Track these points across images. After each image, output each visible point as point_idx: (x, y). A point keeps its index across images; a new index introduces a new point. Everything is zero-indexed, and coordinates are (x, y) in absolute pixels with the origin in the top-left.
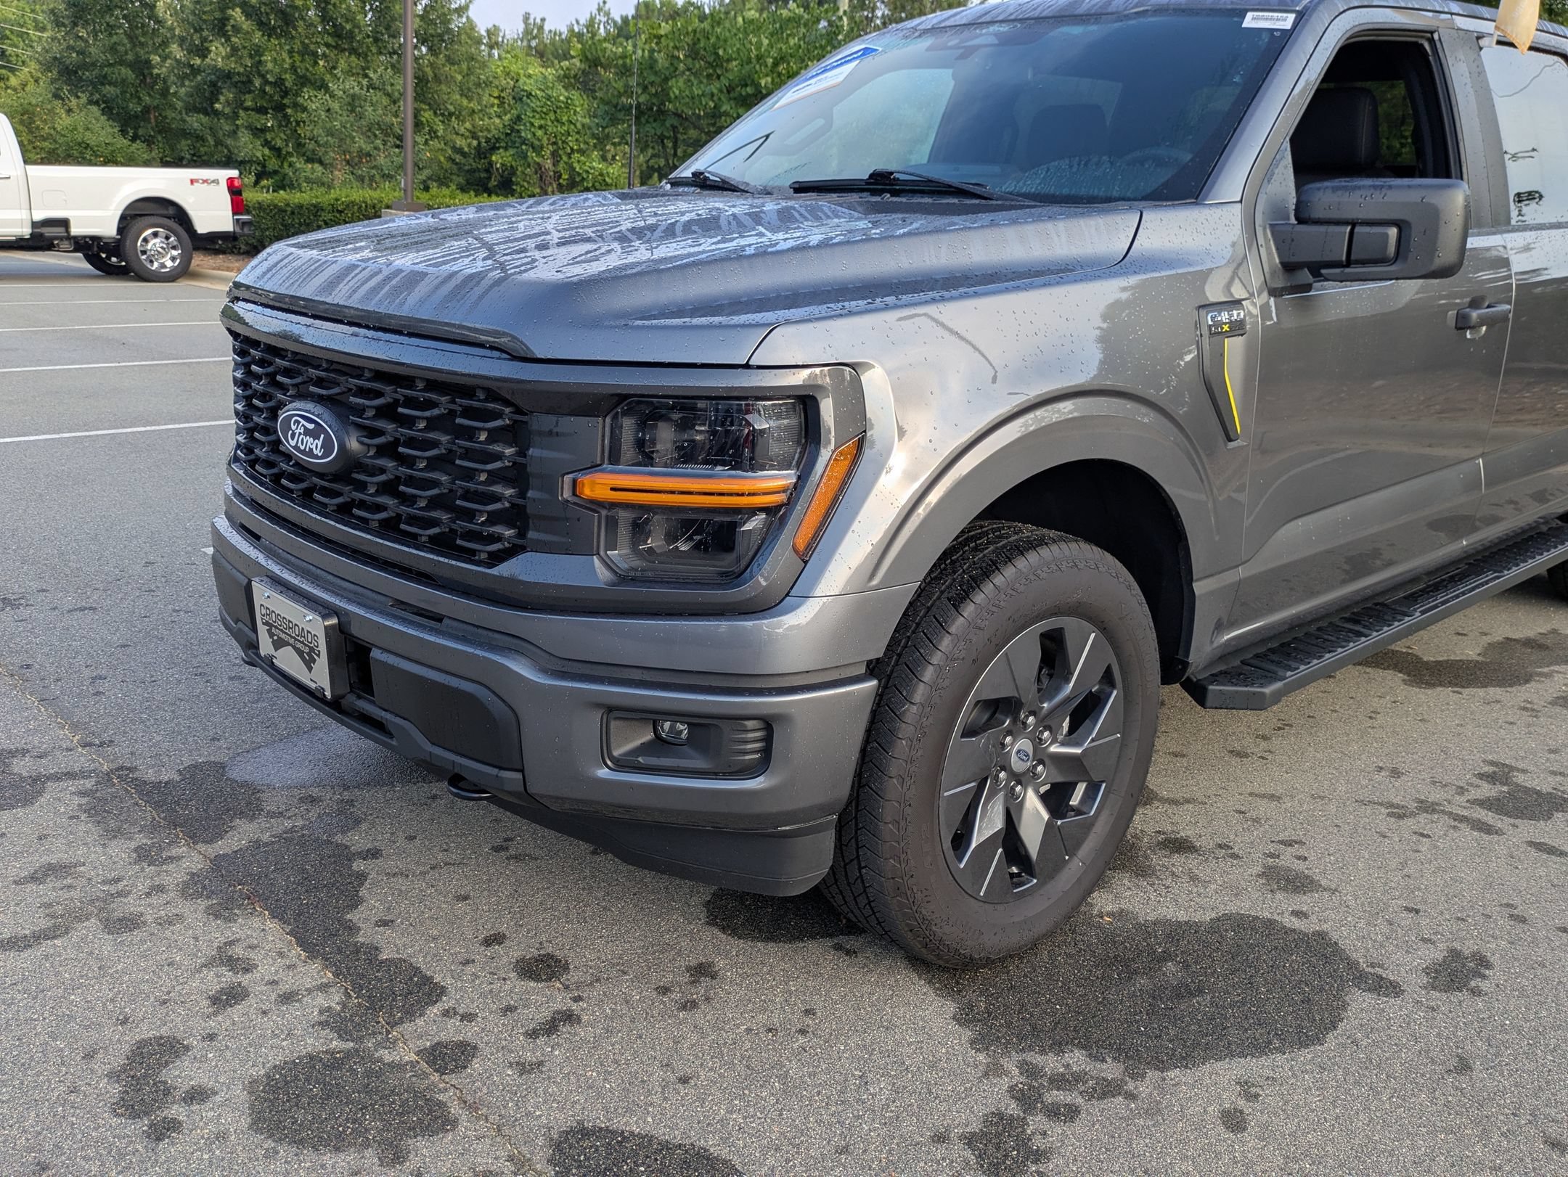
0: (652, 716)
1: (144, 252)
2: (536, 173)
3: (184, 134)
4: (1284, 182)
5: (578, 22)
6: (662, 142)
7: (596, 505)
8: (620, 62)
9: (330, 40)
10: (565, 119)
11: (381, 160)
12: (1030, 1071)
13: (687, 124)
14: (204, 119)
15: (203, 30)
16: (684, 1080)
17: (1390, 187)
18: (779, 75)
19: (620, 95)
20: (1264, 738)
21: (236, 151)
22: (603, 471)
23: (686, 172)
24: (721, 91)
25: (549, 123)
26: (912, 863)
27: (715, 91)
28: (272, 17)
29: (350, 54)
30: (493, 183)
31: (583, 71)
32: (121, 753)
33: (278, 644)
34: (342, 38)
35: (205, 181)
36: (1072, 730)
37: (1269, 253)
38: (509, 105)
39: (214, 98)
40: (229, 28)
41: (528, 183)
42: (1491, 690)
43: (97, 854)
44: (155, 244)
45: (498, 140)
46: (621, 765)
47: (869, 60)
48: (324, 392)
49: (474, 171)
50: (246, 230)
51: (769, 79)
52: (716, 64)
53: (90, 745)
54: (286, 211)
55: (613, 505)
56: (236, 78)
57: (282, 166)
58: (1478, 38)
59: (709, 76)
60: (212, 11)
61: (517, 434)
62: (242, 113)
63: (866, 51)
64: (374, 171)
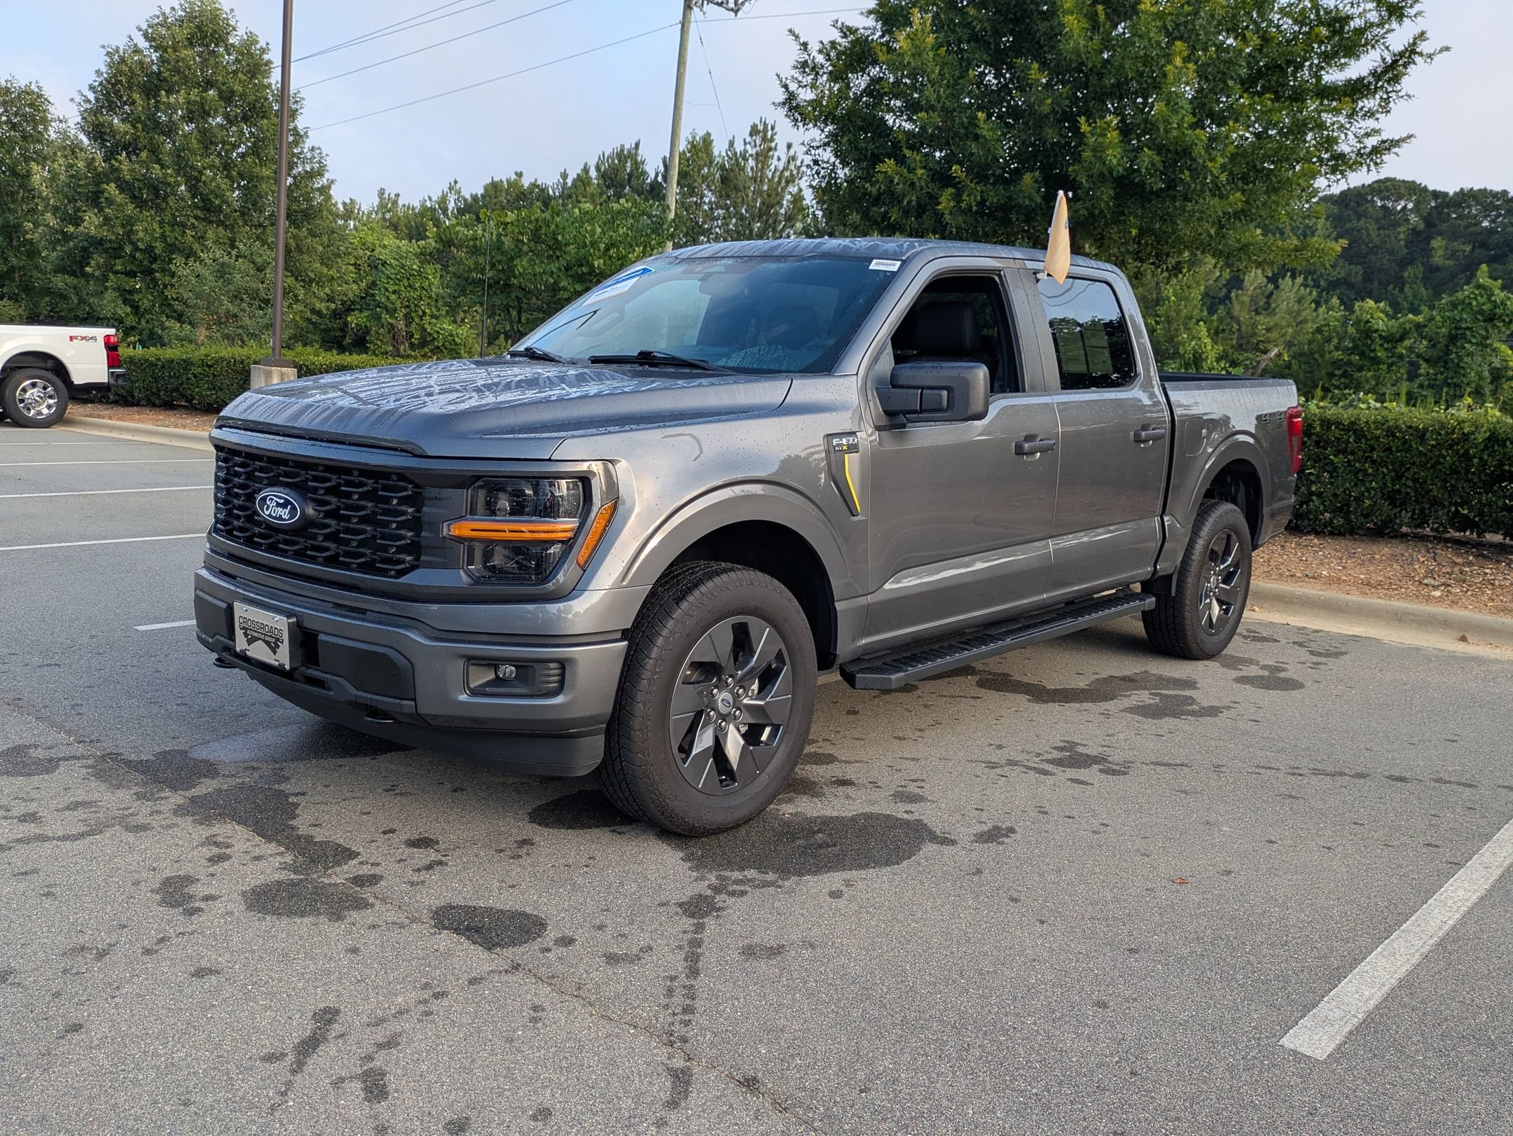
0: (493, 663)
1: (22, 401)
2: (389, 333)
3: (47, 291)
4: (887, 363)
5: (430, 199)
6: (508, 310)
7: (460, 540)
8: (471, 243)
9: (199, 213)
10: (417, 285)
11: (247, 321)
12: (721, 878)
13: (530, 296)
14: (70, 280)
15: (76, 201)
16: (512, 887)
17: (941, 368)
18: (610, 257)
19: (470, 271)
20: (921, 730)
21: (99, 309)
22: (466, 520)
23: (521, 347)
24: (560, 269)
25: (403, 289)
26: (652, 757)
27: (555, 270)
28: (145, 191)
29: (218, 226)
30: (348, 341)
31: (438, 250)
32: (108, 745)
33: (250, 642)
34: (209, 209)
35: (83, 338)
36: (760, 691)
37: (875, 405)
38: (365, 271)
39: (84, 262)
40: (103, 200)
41: (382, 341)
42: (1085, 704)
43: (108, 796)
44: (32, 394)
45: (353, 302)
46: (474, 693)
47: (646, 276)
48: (290, 480)
49: (330, 330)
50: (120, 382)
51: (602, 261)
52: (556, 247)
53: (83, 742)
54: (156, 365)
55: (471, 540)
56: (109, 245)
57: (139, 323)
58: (1035, 274)
59: (549, 257)
60: (87, 185)
61: (415, 500)
62: (111, 276)
63: (645, 270)
64: (240, 331)
